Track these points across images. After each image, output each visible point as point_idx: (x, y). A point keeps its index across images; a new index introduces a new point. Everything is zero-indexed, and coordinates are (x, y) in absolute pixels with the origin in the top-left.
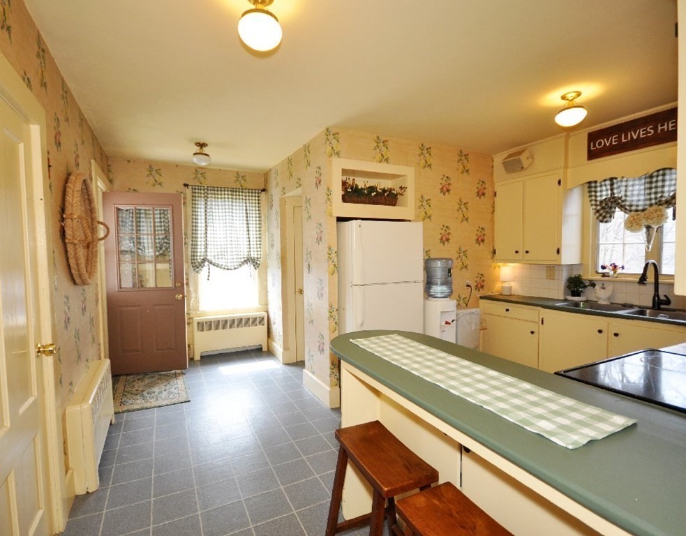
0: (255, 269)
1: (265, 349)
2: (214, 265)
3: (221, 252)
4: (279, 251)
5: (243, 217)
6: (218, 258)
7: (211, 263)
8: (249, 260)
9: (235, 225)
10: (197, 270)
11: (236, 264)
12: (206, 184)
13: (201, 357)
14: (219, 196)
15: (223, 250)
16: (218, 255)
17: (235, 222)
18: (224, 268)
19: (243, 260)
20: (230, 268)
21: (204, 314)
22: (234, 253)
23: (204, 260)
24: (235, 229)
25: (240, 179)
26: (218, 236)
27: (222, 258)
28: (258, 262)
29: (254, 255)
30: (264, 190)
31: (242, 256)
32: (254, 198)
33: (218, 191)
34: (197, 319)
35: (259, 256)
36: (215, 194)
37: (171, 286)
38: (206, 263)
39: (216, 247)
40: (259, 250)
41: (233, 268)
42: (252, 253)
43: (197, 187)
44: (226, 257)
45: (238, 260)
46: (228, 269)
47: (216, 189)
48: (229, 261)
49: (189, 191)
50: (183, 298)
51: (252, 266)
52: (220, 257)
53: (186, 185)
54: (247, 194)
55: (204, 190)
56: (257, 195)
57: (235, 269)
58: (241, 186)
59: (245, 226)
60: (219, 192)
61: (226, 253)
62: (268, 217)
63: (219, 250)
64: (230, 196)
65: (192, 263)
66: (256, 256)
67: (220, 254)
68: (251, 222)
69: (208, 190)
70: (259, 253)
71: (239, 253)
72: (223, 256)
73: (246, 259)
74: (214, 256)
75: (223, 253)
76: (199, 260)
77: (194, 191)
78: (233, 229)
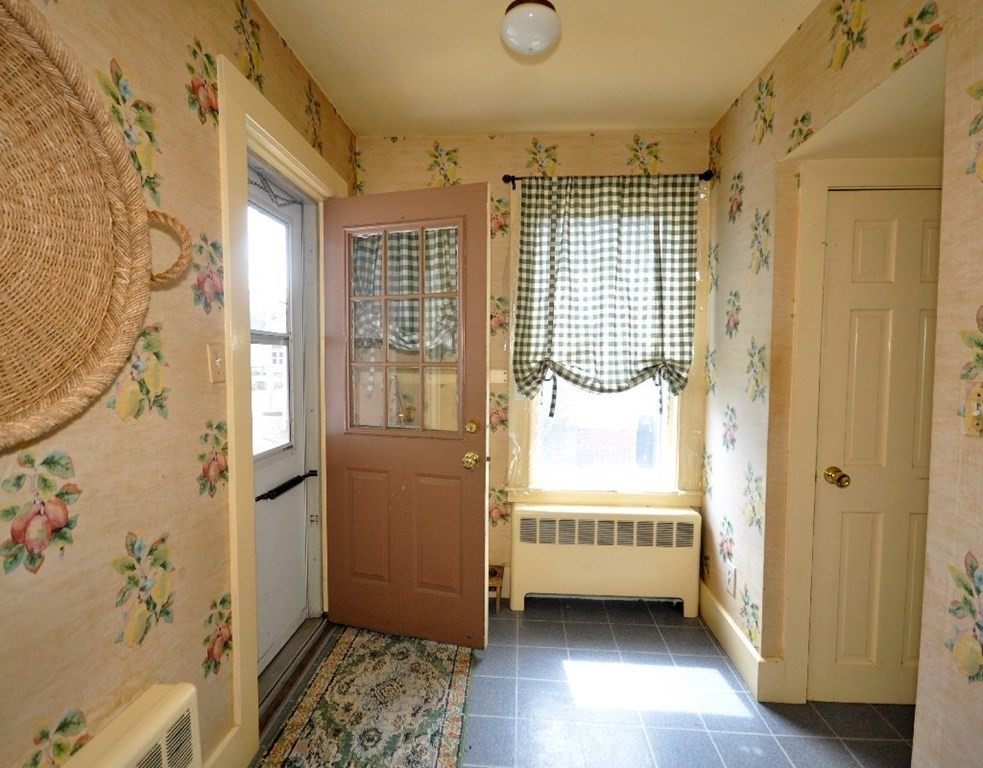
0: (674, 391)
1: (690, 611)
2: (567, 378)
3: (587, 344)
5: (647, 261)
6: (578, 361)
7: (560, 373)
8: (661, 368)
9: (624, 275)
10: (527, 388)
11: (622, 377)
12: (556, 171)
14: (588, 201)
15: (591, 339)
16: (578, 353)
17: (624, 266)
18: (592, 388)
19: (641, 367)
20: (606, 386)
21: (538, 497)
22: (620, 349)
23: (544, 365)
24: (624, 284)
25: (644, 153)
26: (581, 304)
27: (587, 361)
28: (684, 375)
29: (672, 353)
30: (707, 176)
31: (640, 358)
32: (678, 200)
33: (584, 187)
34: (522, 510)
35: (686, 358)
36: (576, 205)
37: (456, 429)
38: (549, 373)
39: (573, 331)
40: (686, 339)
41: (614, 387)
42: (667, 349)
43: (534, 182)
44: (598, 359)
45: (628, 367)
46: (602, 390)
47: (580, 182)
48: (606, 368)
49: (515, 196)
50: (481, 462)
51: (666, 384)
52: (583, 357)
53: (507, 179)
54: (661, 200)
55: (550, 188)
56: (687, 190)
57: (620, 390)
58: (645, 170)
59: (652, 275)
60: (588, 191)
61: (598, 349)
62: (716, 252)
63: (582, 340)
64: (615, 198)
65: (516, 371)
66: (677, 358)
67: (583, 349)
68: (669, 256)
69: (560, 187)
70: (687, 349)
71: (633, 349)
72: (591, 357)
73: (649, 365)
74: (569, 354)
75: (591, 348)
76: (533, 365)
77: (527, 191)
78: (619, 284)
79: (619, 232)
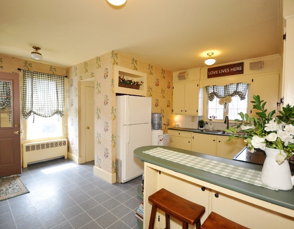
0: (61, 117)
1: (66, 157)
2: (37, 114)
3: (42, 107)
4: (77, 108)
5: (54, 91)
6: (40, 111)
7: (35, 113)
8: (57, 112)
9: (50, 94)
10: (26, 117)
11: (50, 114)
12: (32, 70)
13: (28, 165)
14: (41, 77)
15: (42, 106)
16: (39, 109)
17: (49, 92)
18: (43, 116)
19: (54, 112)
20: (46, 116)
21: (29, 141)
22: (49, 108)
23: (31, 112)
24: (50, 95)
25: (53, 69)
26: (39, 99)
27: (42, 111)
28: (63, 113)
29: (60, 109)
30: (66, 77)
31: (54, 110)
32: (61, 80)
33: (39, 74)
34: (25, 145)
35: (63, 110)
36: (38, 76)
37: (11, 126)
38: (32, 113)
39: (38, 105)
40: (63, 107)
41: (48, 116)
42: (59, 109)
43: (26, 71)
44: (44, 110)
45: (51, 112)
46: (46, 117)
47: (38, 73)
48: (46, 112)
49: (21, 74)
50: (19, 133)
51: (59, 115)
52: (41, 110)
53: (19, 69)
54: (57, 78)
55: (31, 73)
56: (62, 79)
57: (50, 117)
58: (53, 73)
59: (56, 94)
60: (40, 75)
61: (44, 108)
62: (69, 91)
63: (40, 106)
64: (47, 78)
65: (23, 113)
66: (62, 110)
67: (40, 108)
68: (59, 91)
69: (33, 73)
70: (63, 108)
71: (52, 108)
72: (43, 110)
73: (56, 112)
74: (37, 109)
75: (43, 108)
76: (27, 112)
77: (25, 73)
78: (48, 95)
79: (48, 85)
